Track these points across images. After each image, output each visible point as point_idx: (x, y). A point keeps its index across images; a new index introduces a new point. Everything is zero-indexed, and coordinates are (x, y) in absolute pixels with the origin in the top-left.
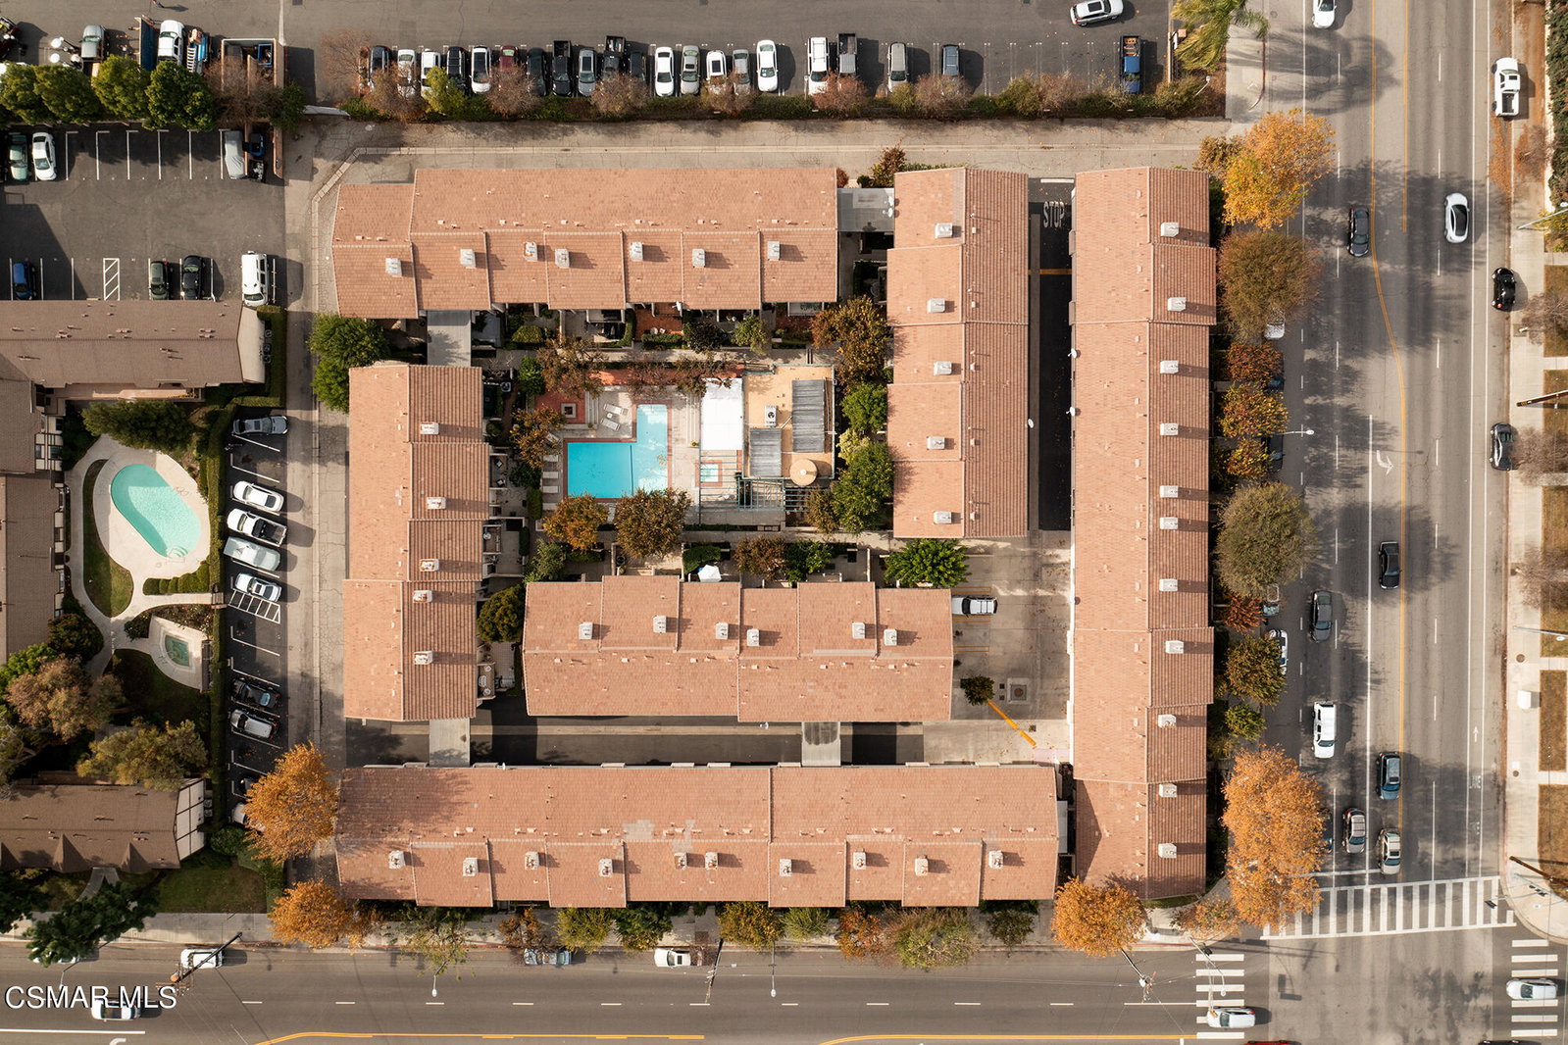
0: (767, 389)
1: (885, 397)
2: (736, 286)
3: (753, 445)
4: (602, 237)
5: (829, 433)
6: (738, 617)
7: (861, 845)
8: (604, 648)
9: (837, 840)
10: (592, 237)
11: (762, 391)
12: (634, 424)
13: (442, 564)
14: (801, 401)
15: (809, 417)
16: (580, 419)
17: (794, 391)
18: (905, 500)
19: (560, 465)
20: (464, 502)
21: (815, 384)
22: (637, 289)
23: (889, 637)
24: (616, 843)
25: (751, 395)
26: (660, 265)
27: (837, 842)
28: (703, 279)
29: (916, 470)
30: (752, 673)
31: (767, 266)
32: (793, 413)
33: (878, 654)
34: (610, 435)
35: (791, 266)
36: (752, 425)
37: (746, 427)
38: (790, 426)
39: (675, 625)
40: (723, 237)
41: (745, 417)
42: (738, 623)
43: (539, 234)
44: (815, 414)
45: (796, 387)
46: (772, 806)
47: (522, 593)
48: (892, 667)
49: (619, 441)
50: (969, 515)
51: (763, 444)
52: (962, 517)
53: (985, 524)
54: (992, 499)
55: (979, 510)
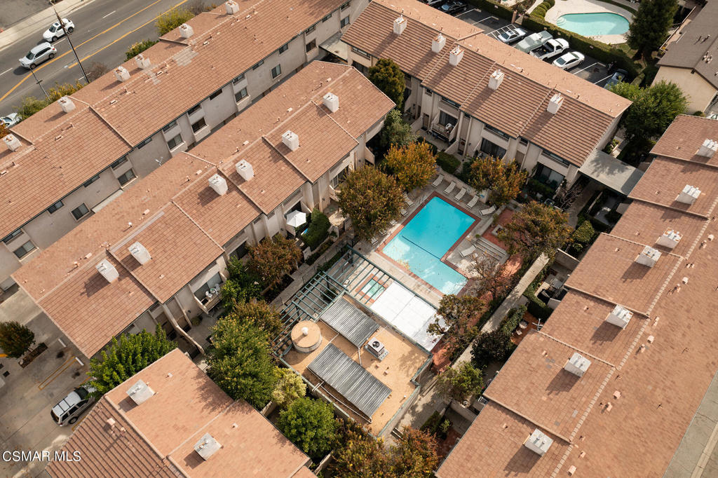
0: (401, 365)
1: (299, 445)
2: (523, 385)
3: (364, 317)
4: (652, 298)
5: (319, 385)
6: (244, 191)
8: (310, 102)
10: (657, 290)
11: (404, 360)
12: (455, 268)
14: (368, 381)
15: (347, 378)
16: (488, 236)
17: (381, 385)
18: (194, 382)
19: (463, 205)
21: (373, 406)
22: (577, 302)
23: (110, 271)
25: (407, 349)
26: (590, 332)
28: (551, 359)
29: (206, 412)
32: (364, 369)
33: (108, 251)
34: (460, 247)
36: (382, 330)
37: (385, 324)
38: (355, 358)
39: (280, 151)
40: (587, 403)
41: (394, 330)
42: (239, 187)
43: (684, 254)
44: (346, 384)
45: (384, 388)
46: (110, 128)
47: (393, 96)
49: (451, 250)
50: (116, 420)
51: (358, 326)
52: (121, 412)
53: (94, 430)
54: (106, 458)
55: (110, 436)
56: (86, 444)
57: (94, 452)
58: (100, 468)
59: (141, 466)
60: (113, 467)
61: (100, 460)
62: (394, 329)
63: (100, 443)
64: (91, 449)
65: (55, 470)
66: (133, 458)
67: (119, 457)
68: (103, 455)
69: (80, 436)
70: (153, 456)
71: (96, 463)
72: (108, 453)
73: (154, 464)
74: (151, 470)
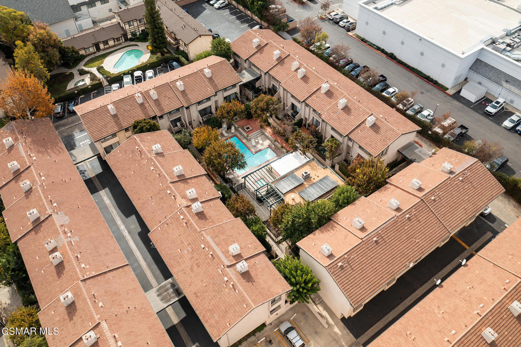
0: (316, 170)
2: (344, 123)
3: (287, 178)
6: (204, 200)
7: (102, 333)
9: (99, 316)
10: (317, 76)
11: (313, 168)
12: (260, 150)
13: (156, 100)
14: (321, 182)
16: (248, 133)
17: (324, 178)
20: (187, 96)
21: (333, 183)
22: (312, 100)
24: (49, 211)
25: (307, 167)
26: (328, 99)
27: (97, 318)
28: (336, 112)
30: (178, 219)
31: (363, 125)
32: (314, 183)
33: (228, 267)
34: (249, 145)
35: (372, 132)
36: (295, 173)
37: (292, 171)
38: (307, 185)
39: (182, 178)
40: (358, 106)
43: (303, 64)
44: (321, 190)
48: (226, 279)
49: (249, 149)
50: (339, 262)
51: (292, 180)
52: (335, 259)
53: (341, 275)
54: (356, 271)
55: (346, 266)
56: (347, 281)
57: (352, 277)
58: (360, 275)
59: (363, 253)
60: (361, 267)
61: (357, 274)
62: (296, 169)
63: (349, 273)
64: (350, 279)
65: (356, 302)
66: (359, 256)
67: (357, 264)
68: (354, 272)
69: (343, 284)
70: (360, 245)
71: (358, 276)
72: (354, 269)
73: (364, 246)
74: (366, 248)
